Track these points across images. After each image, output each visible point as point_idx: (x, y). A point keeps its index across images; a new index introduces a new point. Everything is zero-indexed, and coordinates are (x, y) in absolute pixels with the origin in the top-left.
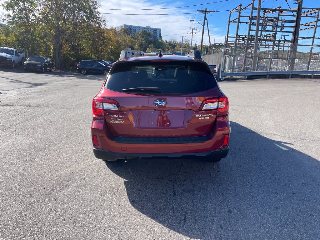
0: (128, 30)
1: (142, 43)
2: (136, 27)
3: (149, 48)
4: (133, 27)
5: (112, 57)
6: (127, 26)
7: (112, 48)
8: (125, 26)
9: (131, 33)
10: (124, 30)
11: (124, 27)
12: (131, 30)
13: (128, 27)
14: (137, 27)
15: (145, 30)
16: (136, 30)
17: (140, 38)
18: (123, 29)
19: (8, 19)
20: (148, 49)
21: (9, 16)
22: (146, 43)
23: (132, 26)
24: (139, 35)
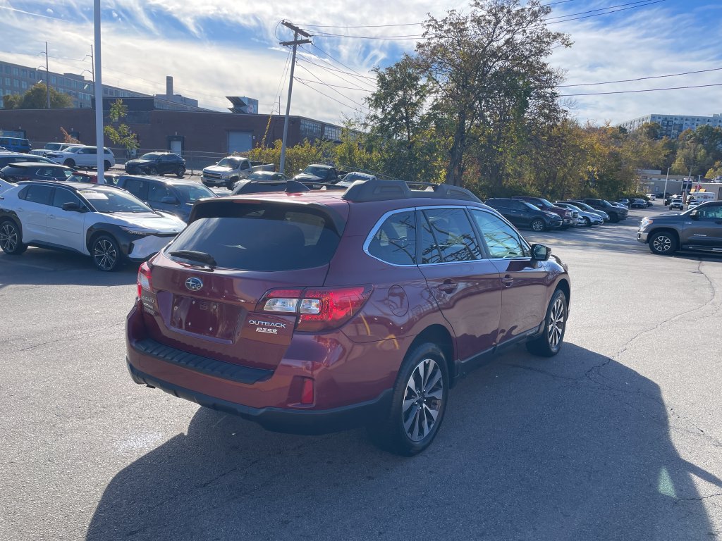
0: (660, 128)
1: (695, 157)
2: (682, 118)
3: (716, 170)
4: (676, 118)
5: (593, 190)
6: (659, 118)
7: (593, 172)
8: (653, 117)
9: (669, 133)
10: (649, 127)
11: (649, 121)
12: (668, 125)
13: (660, 120)
14: (687, 119)
15: (711, 124)
16: (681, 126)
17: (693, 146)
18: (647, 126)
19: (372, 123)
20: (711, 170)
21: (376, 117)
22: (708, 156)
23: (671, 117)
24: (691, 137)
